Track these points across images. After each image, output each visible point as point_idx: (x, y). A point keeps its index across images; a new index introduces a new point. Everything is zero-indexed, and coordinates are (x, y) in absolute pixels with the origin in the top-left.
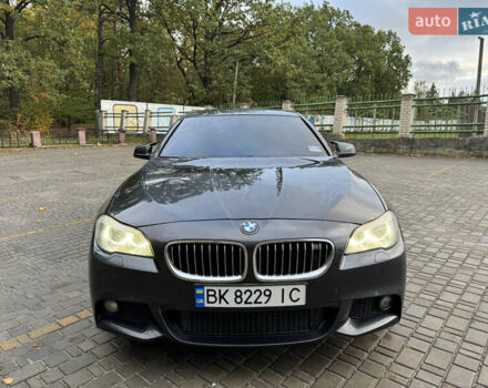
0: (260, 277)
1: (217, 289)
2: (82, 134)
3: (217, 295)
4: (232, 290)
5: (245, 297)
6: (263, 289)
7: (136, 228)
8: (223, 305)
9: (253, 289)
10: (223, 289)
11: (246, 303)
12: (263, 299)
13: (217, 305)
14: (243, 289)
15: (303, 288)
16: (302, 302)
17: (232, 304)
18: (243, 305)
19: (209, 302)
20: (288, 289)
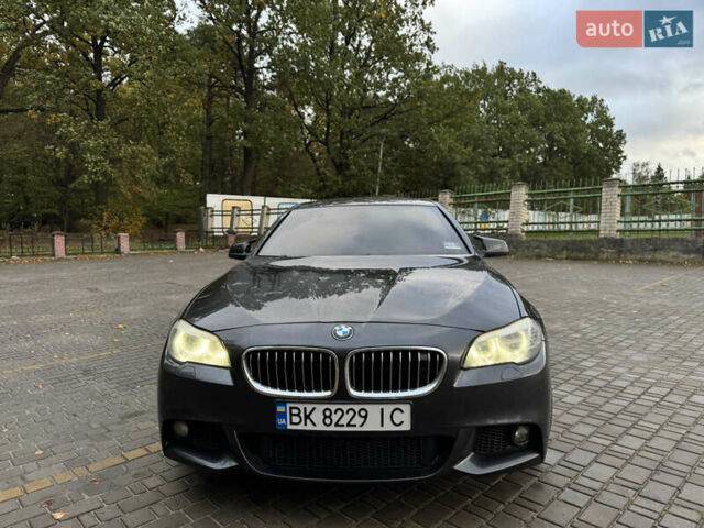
0: (353, 392)
1: (301, 407)
2: (181, 236)
3: (302, 415)
4: (320, 408)
5: (335, 418)
6: (357, 408)
7: (212, 332)
8: (310, 427)
9: (345, 407)
10: (309, 407)
11: (337, 425)
12: (358, 421)
13: (301, 427)
14: (333, 407)
15: (407, 408)
16: (406, 427)
17: (320, 427)
18: (332, 428)
19: (292, 423)
20: (388, 409)
